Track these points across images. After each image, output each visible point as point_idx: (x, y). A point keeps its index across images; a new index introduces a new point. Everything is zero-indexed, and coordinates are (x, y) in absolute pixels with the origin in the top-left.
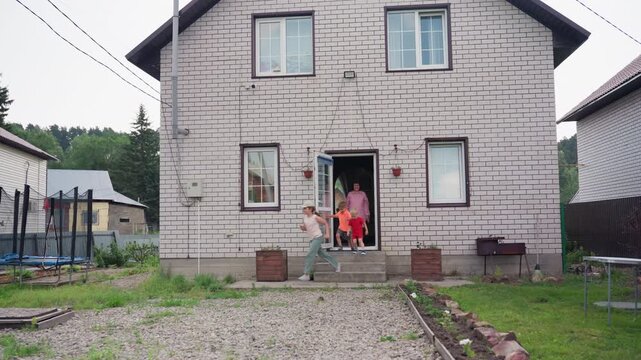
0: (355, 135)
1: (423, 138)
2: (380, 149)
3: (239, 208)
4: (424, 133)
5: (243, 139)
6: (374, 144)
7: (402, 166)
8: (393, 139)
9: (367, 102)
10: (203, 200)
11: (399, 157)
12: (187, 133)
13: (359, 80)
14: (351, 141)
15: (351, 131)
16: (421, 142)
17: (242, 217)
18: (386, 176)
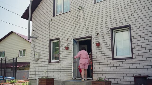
0: (83, 31)
1: (109, 28)
2: (92, 35)
3: (48, 62)
4: (110, 26)
5: (50, 38)
6: (90, 34)
7: (100, 42)
8: (97, 30)
9: (87, 17)
10: (40, 59)
11: (99, 38)
12: (37, 38)
13: (84, 9)
14: (82, 34)
15: (82, 30)
16: (109, 30)
17: (49, 65)
18: (95, 47)
